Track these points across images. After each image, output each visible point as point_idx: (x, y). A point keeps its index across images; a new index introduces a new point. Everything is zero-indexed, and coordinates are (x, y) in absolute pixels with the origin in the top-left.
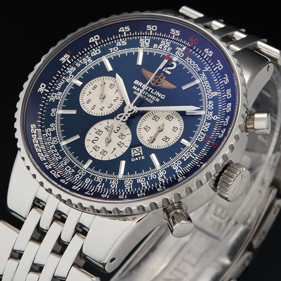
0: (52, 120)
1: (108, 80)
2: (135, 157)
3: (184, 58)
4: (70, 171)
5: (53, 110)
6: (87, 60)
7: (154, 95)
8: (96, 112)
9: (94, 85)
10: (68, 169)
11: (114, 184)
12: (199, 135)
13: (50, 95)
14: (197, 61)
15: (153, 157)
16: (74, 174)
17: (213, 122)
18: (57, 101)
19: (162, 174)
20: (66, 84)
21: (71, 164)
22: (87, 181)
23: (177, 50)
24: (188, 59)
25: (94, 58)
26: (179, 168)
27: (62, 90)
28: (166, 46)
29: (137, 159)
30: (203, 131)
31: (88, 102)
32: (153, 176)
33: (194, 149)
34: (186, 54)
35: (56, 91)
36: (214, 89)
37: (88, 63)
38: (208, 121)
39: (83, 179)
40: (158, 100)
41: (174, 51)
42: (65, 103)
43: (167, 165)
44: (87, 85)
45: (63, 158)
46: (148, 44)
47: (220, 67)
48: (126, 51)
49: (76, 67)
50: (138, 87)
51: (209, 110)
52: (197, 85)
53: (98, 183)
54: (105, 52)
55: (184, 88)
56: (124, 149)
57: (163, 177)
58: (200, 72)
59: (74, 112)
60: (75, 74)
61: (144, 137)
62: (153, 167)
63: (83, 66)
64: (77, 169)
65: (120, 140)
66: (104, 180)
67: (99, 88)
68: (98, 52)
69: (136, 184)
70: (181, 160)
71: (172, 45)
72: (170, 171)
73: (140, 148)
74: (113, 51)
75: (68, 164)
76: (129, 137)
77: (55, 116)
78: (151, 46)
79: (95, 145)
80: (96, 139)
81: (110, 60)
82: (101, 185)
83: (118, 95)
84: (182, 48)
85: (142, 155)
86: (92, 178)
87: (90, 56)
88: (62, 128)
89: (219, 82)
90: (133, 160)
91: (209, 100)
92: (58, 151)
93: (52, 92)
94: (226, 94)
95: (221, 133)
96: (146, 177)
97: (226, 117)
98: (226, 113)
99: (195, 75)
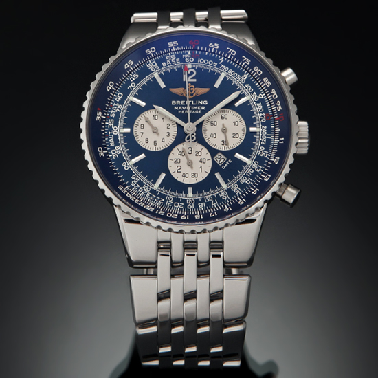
0: (130, 173)
1: (149, 114)
2: (224, 164)
3: (196, 61)
4: (180, 206)
5: (123, 164)
6: (116, 108)
7: (198, 105)
8: (161, 146)
9: (140, 125)
10: (176, 205)
11: (224, 196)
12: (260, 117)
13: (111, 154)
14: (209, 58)
15: (238, 155)
16: (185, 206)
17: (260, 101)
18: (120, 155)
19: (255, 166)
20: (116, 137)
21: (176, 200)
22: (201, 205)
23: (185, 58)
24: (199, 60)
25: (121, 102)
26: (266, 153)
27: (117, 144)
28: (173, 60)
29: (226, 165)
30: (260, 113)
31: (147, 141)
32: (250, 171)
33: (264, 131)
34: (196, 58)
35: (113, 148)
36: (242, 74)
37: (120, 109)
38: (257, 102)
39: (196, 206)
40: (203, 108)
41: (183, 60)
42: (129, 153)
43: (254, 156)
44: (134, 128)
45: (164, 198)
46: (156, 66)
47: (233, 53)
48: (144, 82)
49: (112, 118)
50: (178, 106)
51: (251, 93)
52: (225, 78)
53: (211, 202)
54: (126, 93)
55: (217, 85)
56: (210, 163)
57: (259, 168)
58: (219, 66)
59: (143, 156)
60: (116, 124)
61: (217, 143)
62: (245, 164)
63: (118, 114)
64: (184, 201)
65: (200, 158)
66: (213, 197)
67: (146, 125)
68: (120, 95)
69: (242, 186)
70: (262, 145)
71: (177, 56)
72: (260, 160)
73: (220, 154)
74: (132, 87)
75: (174, 201)
76: (205, 151)
77: (130, 169)
78: (161, 66)
79: (182, 173)
80: (179, 168)
81: (135, 96)
82: (214, 202)
83: (166, 122)
84: (187, 53)
85: (226, 159)
86: (203, 200)
87: (116, 102)
88: (144, 174)
89: (241, 66)
90: (224, 168)
91: (244, 85)
92: (156, 196)
93: (110, 151)
94: (255, 72)
95: (278, 106)
96: (245, 175)
97: (270, 91)
98: (267, 87)
99: (217, 70)
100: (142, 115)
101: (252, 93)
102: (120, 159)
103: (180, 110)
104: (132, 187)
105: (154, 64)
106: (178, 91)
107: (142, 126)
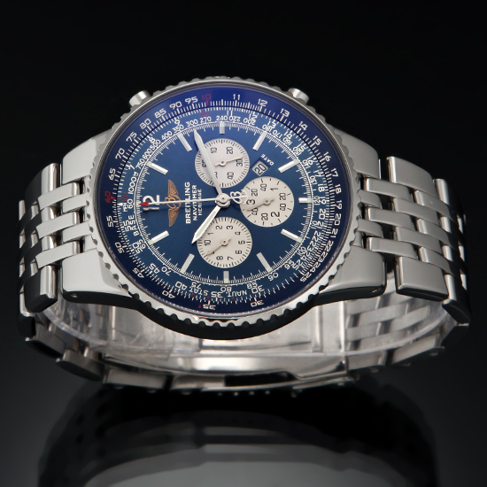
0: (282, 271)
1: (203, 250)
2: (267, 164)
3: (132, 196)
5: (271, 279)
6: (196, 289)
7: (191, 194)
8: (246, 236)
9: (217, 261)
10: (322, 216)
11: (309, 162)
12: (205, 123)
13: (257, 294)
16: (323, 207)
17: (183, 122)
18: (259, 282)
19: (267, 128)
20: (235, 288)
21: (316, 217)
22: (322, 189)
23: (128, 209)
24: (130, 193)
25: (188, 283)
26: (252, 117)
27: (244, 287)
28: (130, 223)
29: (268, 161)
30: (199, 123)
31: (239, 252)
32: (276, 134)
33: (223, 118)
34: (126, 197)
35: (249, 291)
36: (149, 144)
37: (198, 284)
38: (186, 126)
39: (322, 194)
40: (194, 187)
41: (131, 212)
42: (255, 273)
43: (256, 130)
44: (222, 267)
45: (314, 230)
46: (138, 243)
47: (121, 152)
48: (160, 257)
49: (209, 294)
50: (192, 216)
52: (154, 162)
53: (317, 178)
54: (174, 278)
55: (165, 171)
56: (266, 180)
57: (271, 124)
58: (138, 170)
59: (260, 256)
60: (217, 289)
61: (240, 173)
62: (266, 140)
63: (204, 287)
64: (317, 208)
65: (260, 192)
66: (310, 175)
67: (217, 254)
68: (179, 285)
69: (294, 143)
70: (242, 121)
71: (125, 218)
72: (259, 123)
73: (253, 169)
74: (168, 270)
75: (318, 220)
76: (251, 185)
77: (277, 271)
78: (139, 237)
79: (281, 211)
80: (273, 214)
81: (180, 266)
82: (317, 174)
83: (213, 229)
84: (122, 207)
85: (260, 163)
86: (315, 187)
87: (188, 289)
88: (284, 255)
89: (137, 145)
90: (272, 163)
91: (162, 141)
92: (311, 240)
93: (253, 295)
94: (146, 128)
95: (192, 101)
96: (282, 139)
97: (172, 110)
98: (167, 114)
99: (145, 172)
100: (205, 259)
101: (173, 132)
102: (264, 282)
103: (198, 213)
104: (301, 268)
105: (136, 245)
106: (172, 216)
107: (219, 258)
